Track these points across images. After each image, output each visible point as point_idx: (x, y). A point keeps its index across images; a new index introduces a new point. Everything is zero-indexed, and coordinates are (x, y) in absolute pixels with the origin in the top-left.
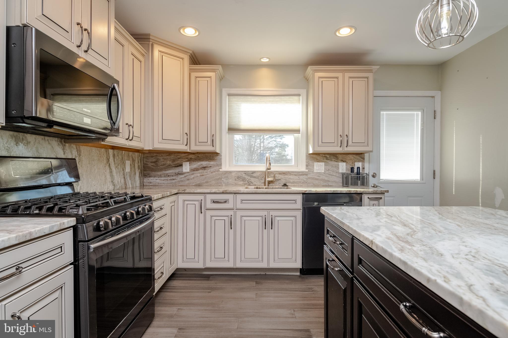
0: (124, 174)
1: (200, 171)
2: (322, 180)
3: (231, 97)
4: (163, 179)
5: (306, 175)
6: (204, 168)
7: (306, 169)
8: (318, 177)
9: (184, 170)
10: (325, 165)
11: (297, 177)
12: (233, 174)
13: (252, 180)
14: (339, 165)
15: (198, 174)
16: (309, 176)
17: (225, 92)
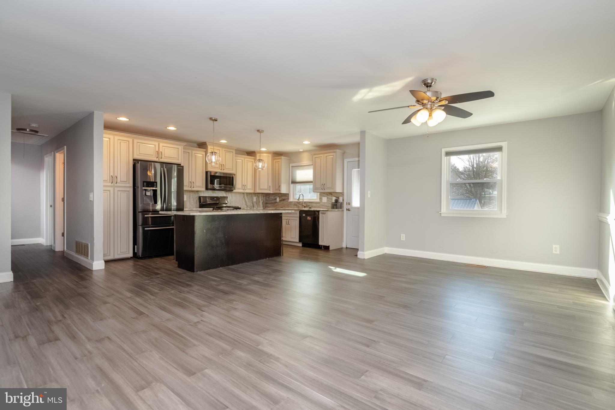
0: (252, 202)
1: (282, 201)
2: (326, 206)
3: (293, 167)
4: (271, 204)
5: (319, 203)
6: (284, 200)
7: (320, 200)
8: (324, 205)
9: (277, 201)
10: (327, 198)
11: (316, 204)
12: (293, 203)
13: (300, 205)
14: (332, 198)
15: (281, 203)
16: (321, 204)
17: (291, 165)
